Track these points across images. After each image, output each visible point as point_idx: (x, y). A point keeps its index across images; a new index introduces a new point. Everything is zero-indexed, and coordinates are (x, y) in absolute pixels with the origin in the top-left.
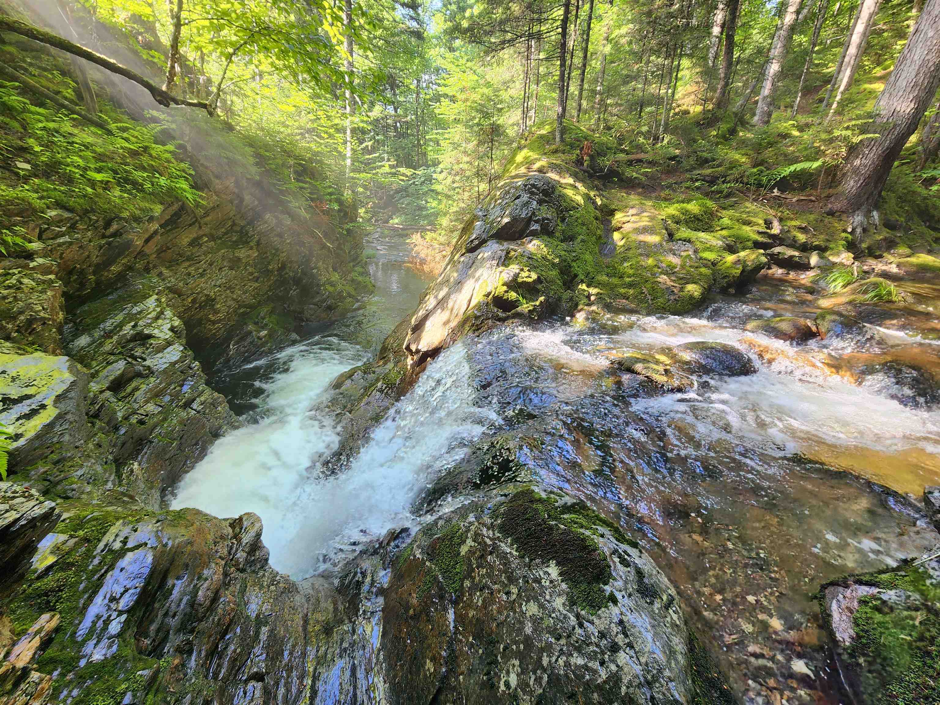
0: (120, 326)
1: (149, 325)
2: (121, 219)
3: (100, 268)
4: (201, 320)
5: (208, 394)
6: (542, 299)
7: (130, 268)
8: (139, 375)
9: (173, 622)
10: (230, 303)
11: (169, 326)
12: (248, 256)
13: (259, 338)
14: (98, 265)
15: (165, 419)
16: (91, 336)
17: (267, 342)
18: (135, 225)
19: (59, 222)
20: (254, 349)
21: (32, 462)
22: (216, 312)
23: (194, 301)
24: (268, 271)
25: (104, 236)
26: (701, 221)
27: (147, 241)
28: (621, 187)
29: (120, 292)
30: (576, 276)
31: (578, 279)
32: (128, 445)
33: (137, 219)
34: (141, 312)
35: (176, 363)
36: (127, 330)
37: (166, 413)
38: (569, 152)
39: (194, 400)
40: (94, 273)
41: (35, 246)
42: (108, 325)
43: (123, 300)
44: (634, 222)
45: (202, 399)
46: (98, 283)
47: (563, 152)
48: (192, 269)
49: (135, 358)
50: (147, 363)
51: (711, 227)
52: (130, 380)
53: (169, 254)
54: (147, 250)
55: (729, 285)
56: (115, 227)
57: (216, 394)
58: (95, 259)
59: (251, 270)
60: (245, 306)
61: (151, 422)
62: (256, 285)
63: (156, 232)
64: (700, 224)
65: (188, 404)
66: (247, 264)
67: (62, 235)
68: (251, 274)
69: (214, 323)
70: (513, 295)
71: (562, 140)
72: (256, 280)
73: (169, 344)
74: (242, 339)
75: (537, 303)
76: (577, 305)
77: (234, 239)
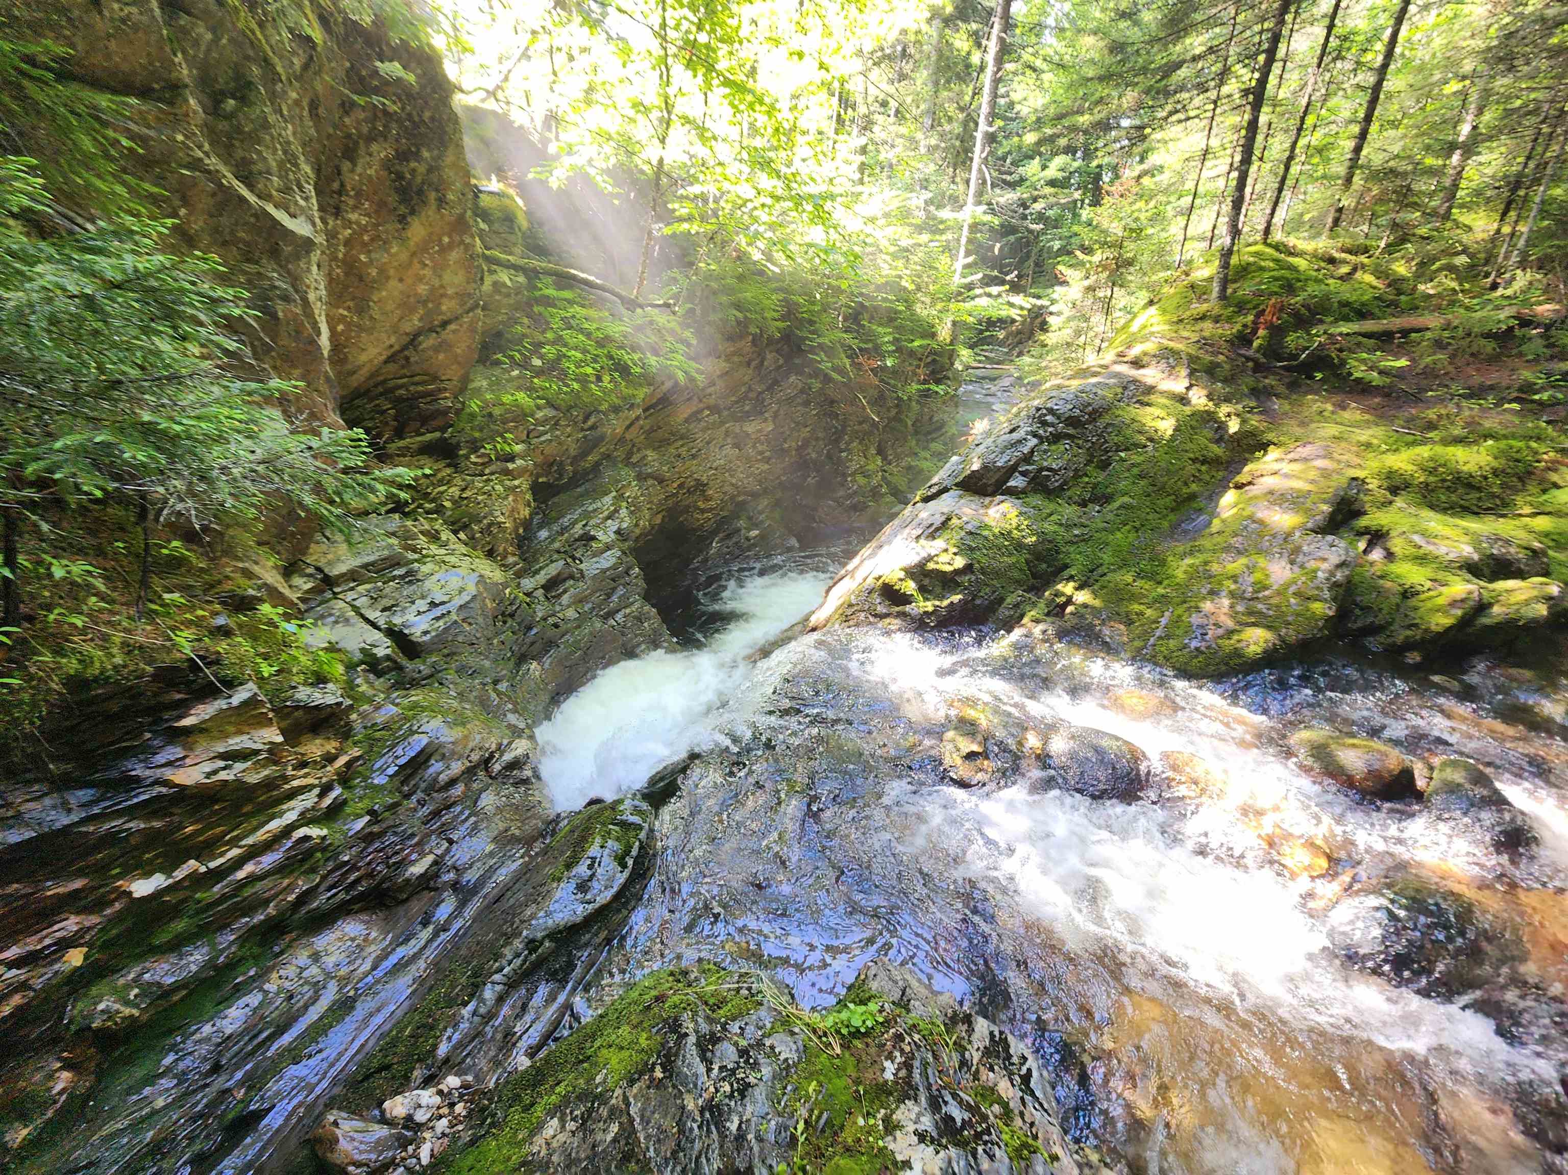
0: (574, 524)
1: (598, 526)
2: (599, 412)
3: (575, 460)
4: (688, 506)
5: (637, 605)
6: (956, 598)
7: (607, 457)
8: (572, 577)
9: (423, 785)
10: (727, 488)
11: (615, 528)
12: (760, 431)
13: (748, 539)
14: (575, 457)
15: (579, 627)
16: (550, 530)
17: (754, 545)
18: (612, 416)
19: (546, 421)
20: (737, 552)
21: (430, 652)
22: (707, 499)
23: (681, 486)
24: (782, 450)
25: (582, 430)
26: (1479, 489)
27: (628, 427)
28: (1333, 390)
29: (587, 485)
30: (1066, 566)
31: (1066, 573)
32: (537, 645)
33: (616, 409)
34: (595, 510)
35: (608, 569)
36: (578, 530)
37: (582, 618)
38: (1229, 320)
39: (618, 611)
40: (572, 464)
41: (518, 448)
42: (565, 521)
43: (586, 495)
44: (1286, 476)
45: (628, 611)
46: (575, 473)
47: (1217, 320)
48: (683, 451)
49: (574, 558)
50: (582, 566)
51: (1505, 505)
52: (565, 580)
53: (660, 434)
54: (628, 436)
55: (1409, 646)
56: (592, 420)
57: (647, 608)
58: (573, 452)
59: (760, 447)
60: (746, 494)
61: (563, 627)
62: (767, 467)
63: (638, 418)
64: (1475, 495)
65: (611, 614)
66: (758, 440)
67: (545, 433)
68: (762, 453)
69: (703, 511)
70: (910, 587)
71: (1223, 296)
72: (767, 460)
73: (608, 548)
74: (729, 536)
75: (945, 603)
76: (1022, 616)
77: (747, 408)
